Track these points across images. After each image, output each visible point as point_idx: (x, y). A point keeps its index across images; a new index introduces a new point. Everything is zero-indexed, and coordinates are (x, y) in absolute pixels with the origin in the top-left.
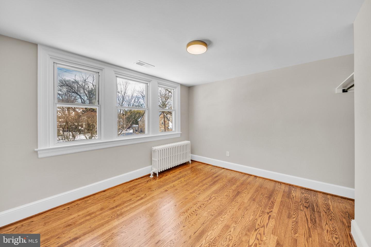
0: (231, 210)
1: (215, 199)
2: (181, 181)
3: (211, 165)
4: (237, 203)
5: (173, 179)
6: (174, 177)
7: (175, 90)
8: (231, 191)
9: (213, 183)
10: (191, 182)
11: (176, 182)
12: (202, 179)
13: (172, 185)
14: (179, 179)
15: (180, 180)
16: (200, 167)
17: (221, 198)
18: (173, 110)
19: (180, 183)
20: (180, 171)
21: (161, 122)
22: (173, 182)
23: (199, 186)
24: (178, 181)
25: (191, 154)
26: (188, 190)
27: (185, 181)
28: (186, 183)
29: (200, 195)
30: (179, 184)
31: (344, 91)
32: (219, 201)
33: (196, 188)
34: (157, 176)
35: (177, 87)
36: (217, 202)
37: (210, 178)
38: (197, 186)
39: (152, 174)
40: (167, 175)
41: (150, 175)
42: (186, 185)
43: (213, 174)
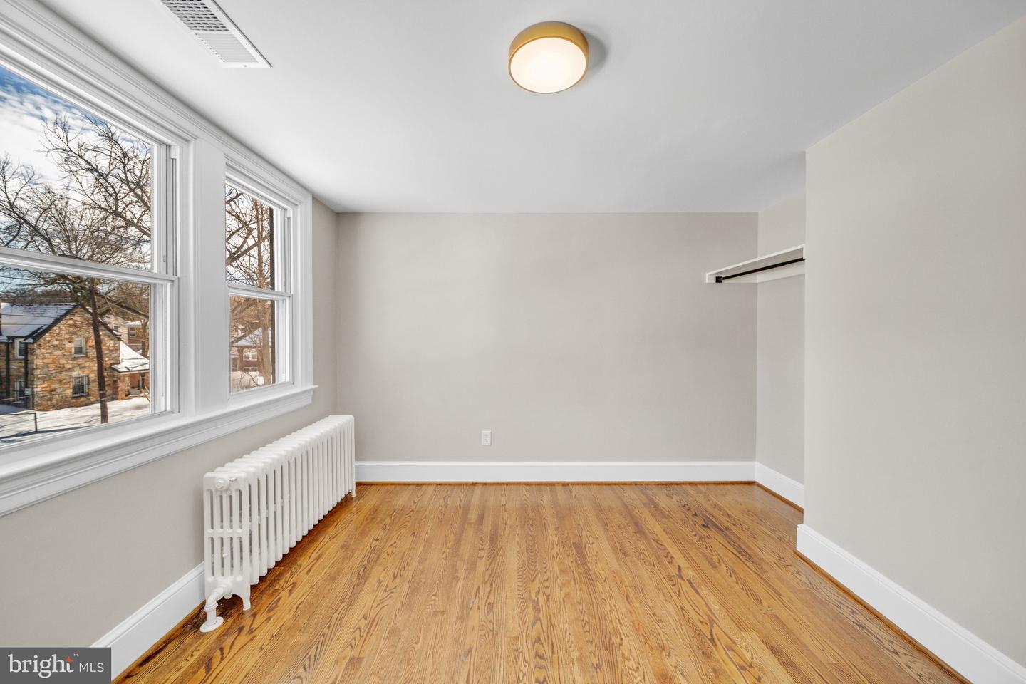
0: (615, 613)
1: (548, 600)
2: (380, 582)
3: (429, 484)
4: (605, 581)
5: (340, 586)
6: (334, 579)
7: (290, 214)
8: (556, 549)
9: (491, 544)
10: (422, 573)
11: (366, 599)
12: (449, 545)
13: (355, 618)
14: (363, 577)
15: (372, 581)
16: (402, 500)
17: (558, 589)
18: (282, 296)
19: (381, 595)
20: (340, 541)
21: (68, 345)
22: (350, 606)
23: (461, 574)
24: (367, 588)
25: (356, 460)
26: (444, 612)
27: (395, 577)
28: (406, 585)
29: (496, 610)
30: (383, 600)
31: (719, 280)
32: (564, 601)
33: (459, 587)
34: (247, 605)
35: (300, 202)
36: (562, 606)
37: (470, 532)
38: (457, 578)
39: (211, 607)
40: (294, 584)
41: (197, 619)
42: (413, 591)
43: (465, 515)
